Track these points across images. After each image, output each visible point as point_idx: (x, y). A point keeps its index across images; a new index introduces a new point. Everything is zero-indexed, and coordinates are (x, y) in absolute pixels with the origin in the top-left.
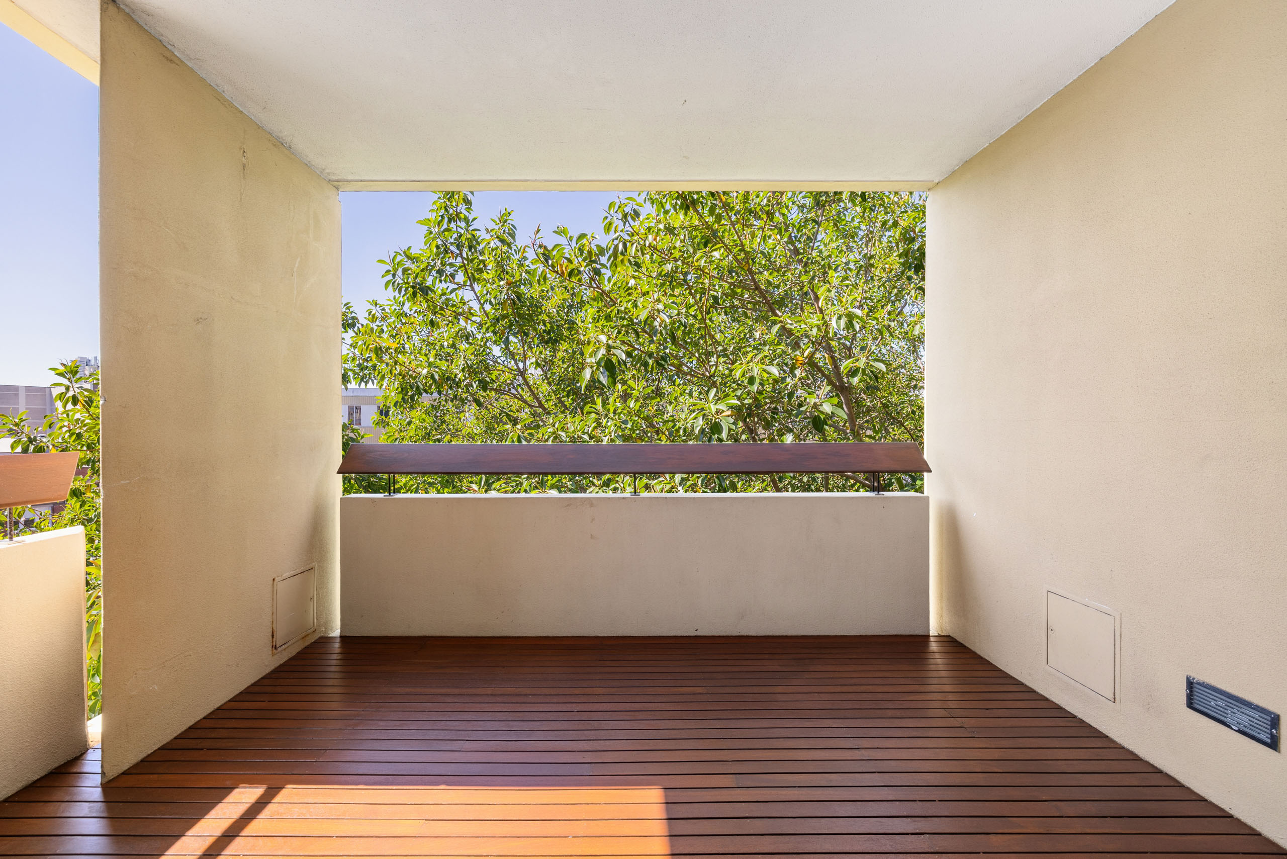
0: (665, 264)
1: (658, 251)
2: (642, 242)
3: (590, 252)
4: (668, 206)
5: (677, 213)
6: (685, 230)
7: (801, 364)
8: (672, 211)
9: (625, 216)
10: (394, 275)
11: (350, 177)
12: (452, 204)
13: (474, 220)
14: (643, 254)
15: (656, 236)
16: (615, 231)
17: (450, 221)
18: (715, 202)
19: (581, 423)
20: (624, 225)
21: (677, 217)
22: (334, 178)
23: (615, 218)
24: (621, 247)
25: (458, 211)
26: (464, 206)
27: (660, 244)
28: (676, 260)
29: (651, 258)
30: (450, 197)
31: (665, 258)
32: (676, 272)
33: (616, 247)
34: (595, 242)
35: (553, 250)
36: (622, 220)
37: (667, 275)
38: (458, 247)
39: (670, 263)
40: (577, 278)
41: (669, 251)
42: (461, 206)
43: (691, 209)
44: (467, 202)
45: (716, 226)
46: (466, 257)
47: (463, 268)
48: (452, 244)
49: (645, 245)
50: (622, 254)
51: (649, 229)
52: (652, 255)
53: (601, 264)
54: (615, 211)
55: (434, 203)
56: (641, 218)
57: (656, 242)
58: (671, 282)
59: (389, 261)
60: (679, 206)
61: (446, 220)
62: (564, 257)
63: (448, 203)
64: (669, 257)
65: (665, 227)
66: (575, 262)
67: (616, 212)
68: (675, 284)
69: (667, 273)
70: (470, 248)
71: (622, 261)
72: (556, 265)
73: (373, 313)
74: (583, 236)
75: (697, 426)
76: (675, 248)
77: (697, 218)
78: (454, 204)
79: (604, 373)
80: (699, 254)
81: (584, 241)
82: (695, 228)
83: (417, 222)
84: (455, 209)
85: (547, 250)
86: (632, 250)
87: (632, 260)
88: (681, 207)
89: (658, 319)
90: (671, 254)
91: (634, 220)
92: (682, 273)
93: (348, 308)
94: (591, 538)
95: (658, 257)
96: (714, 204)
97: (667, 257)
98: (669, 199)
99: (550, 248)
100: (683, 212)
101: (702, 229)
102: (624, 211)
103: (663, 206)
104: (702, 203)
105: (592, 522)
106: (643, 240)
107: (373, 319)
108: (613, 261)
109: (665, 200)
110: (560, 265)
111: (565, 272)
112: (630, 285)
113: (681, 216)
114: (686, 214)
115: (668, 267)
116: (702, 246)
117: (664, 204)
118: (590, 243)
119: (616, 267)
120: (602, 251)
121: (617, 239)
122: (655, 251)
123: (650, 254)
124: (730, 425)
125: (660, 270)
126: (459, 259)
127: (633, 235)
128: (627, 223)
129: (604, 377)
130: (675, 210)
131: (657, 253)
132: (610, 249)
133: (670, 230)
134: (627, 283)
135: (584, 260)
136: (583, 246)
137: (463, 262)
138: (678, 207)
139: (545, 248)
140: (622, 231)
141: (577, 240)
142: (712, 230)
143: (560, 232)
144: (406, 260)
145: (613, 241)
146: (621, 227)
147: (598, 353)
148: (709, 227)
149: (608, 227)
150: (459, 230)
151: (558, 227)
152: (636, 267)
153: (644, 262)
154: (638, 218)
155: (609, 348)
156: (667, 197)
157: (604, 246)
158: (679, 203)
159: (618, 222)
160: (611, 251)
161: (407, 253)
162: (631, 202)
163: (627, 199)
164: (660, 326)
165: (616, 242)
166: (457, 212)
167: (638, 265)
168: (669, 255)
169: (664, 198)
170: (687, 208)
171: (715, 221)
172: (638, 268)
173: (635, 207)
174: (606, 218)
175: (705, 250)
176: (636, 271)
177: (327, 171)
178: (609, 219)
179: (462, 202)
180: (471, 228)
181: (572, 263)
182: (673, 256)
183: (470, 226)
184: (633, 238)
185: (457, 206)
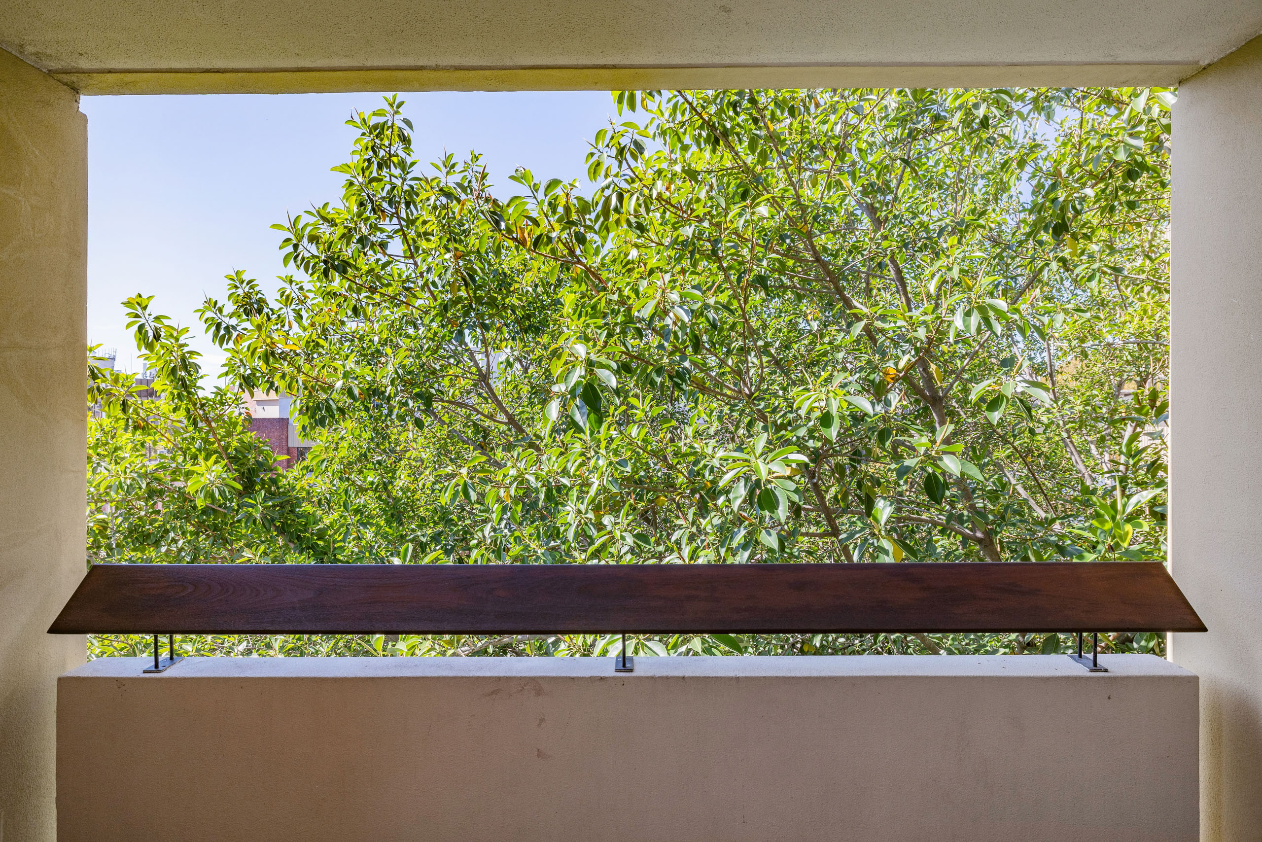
0: (683, 226)
1: (672, 206)
2: (646, 191)
3: (567, 209)
4: (687, 140)
5: (701, 150)
6: (713, 174)
7: (892, 379)
8: (694, 148)
9: (621, 151)
10: (296, 247)
11: (84, 64)
12: (383, 142)
13: (413, 164)
14: (648, 210)
15: (670, 183)
16: (606, 176)
17: (380, 167)
18: (758, 132)
19: (559, 460)
20: (620, 166)
21: (701, 156)
22: (54, 65)
23: (605, 155)
24: (614, 200)
25: (392, 152)
26: (401, 146)
27: (676, 195)
28: (700, 220)
29: (663, 217)
30: (379, 132)
31: (683, 217)
32: (699, 239)
33: (608, 199)
34: (574, 193)
35: (508, 206)
36: (616, 158)
37: (685, 244)
38: (390, 203)
39: (690, 225)
40: (548, 248)
41: (688, 206)
42: (396, 145)
43: (721, 143)
44: (405, 140)
45: (758, 168)
46: (405, 217)
47: (401, 233)
48: (383, 198)
49: (651, 196)
50: (617, 210)
51: (659, 172)
52: (664, 212)
53: (586, 227)
54: (605, 144)
55: (357, 141)
56: (646, 154)
57: (670, 192)
58: (692, 253)
59: (287, 225)
60: (705, 139)
61: (375, 167)
62: (526, 217)
63: (378, 141)
64: (689, 216)
65: (683, 171)
66: (544, 223)
67: (607, 146)
68: (697, 256)
69: (686, 241)
70: (408, 204)
71: (618, 222)
72: (514, 229)
73: (286, 294)
74: (554, 183)
75: (736, 498)
76: (698, 200)
77: (730, 157)
78: (386, 142)
79: (582, 407)
80: (735, 210)
81: (558, 191)
82: (728, 172)
83: (332, 170)
84: (387, 149)
85: (499, 206)
86: (630, 204)
87: (633, 220)
88: (707, 141)
89: (671, 315)
90: (693, 210)
91: (635, 158)
92: (709, 240)
93: (252, 288)
94: (538, 756)
95: (673, 215)
96: (756, 135)
97: (685, 215)
98: (689, 129)
99: (503, 201)
100: (709, 148)
101: (739, 173)
102: (619, 144)
103: (679, 140)
104: (738, 134)
105: (539, 725)
106: (647, 188)
107: (288, 300)
108: (603, 223)
109: (683, 130)
110: (520, 228)
111: (528, 239)
112: (630, 257)
113: (707, 154)
114: (714, 151)
115: (688, 231)
116: (737, 199)
117: (682, 136)
118: (567, 195)
119: (608, 231)
120: (585, 208)
121: (608, 187)
122: (668, 206)
123: (661, 211)
124: (789, 494)
125: (675, 234)
126: (395, 220)
127: (633, 181)
128: (624, 162)
129: (582, 415)
130: (698, 144)
131: (671, 209)
132: (597, 203)
133: (691, 174)
134: (626, 255)
135: (559, 221)
136: (555, 199)
137: (400, 224)
138: (702, 140)
139: (495, 202)
140: (616, 176)
141: (546, 190)
142: (754, 176)
143: (519, 177)
144: (321, 222)
145: (603, 191)
146: (615, 169)
147: (571, 375)
148: (747, 170)
149: (595, 170)
150: (393, 179)
151: (517, 170)
152: (638, 232)
153: (652, 223)
154: (641, 153)
155: (590, 364)
156: (687, 126)
157: (588, 199)
158: (704, 134)
159: (609, 162)
160: (599, 208)
161: (322, 213)
162: (631, 130)
163: (623, 125)
164: (675, 323)
165: (607, 193)
166: (390, 154)
167: (641, 228)
168: (689, 212)
169: (682, 127)
170: (717, 141)
171: (758, 161)
172: (642, 232)
173: (637, 137)
174: (592, 154)
175: (744, 204)
176: (639, 237)
177: (30, 49)
178: (595, 158)
179: (397, 139)
180: (409, 176)
181: (538, 226)
182: (694, 214)
183: (408, 173)
184: (632, 185)
185: (390, 145)
